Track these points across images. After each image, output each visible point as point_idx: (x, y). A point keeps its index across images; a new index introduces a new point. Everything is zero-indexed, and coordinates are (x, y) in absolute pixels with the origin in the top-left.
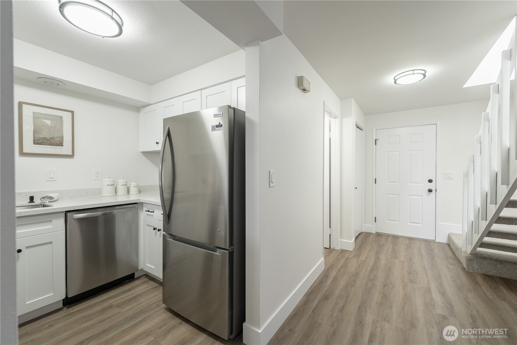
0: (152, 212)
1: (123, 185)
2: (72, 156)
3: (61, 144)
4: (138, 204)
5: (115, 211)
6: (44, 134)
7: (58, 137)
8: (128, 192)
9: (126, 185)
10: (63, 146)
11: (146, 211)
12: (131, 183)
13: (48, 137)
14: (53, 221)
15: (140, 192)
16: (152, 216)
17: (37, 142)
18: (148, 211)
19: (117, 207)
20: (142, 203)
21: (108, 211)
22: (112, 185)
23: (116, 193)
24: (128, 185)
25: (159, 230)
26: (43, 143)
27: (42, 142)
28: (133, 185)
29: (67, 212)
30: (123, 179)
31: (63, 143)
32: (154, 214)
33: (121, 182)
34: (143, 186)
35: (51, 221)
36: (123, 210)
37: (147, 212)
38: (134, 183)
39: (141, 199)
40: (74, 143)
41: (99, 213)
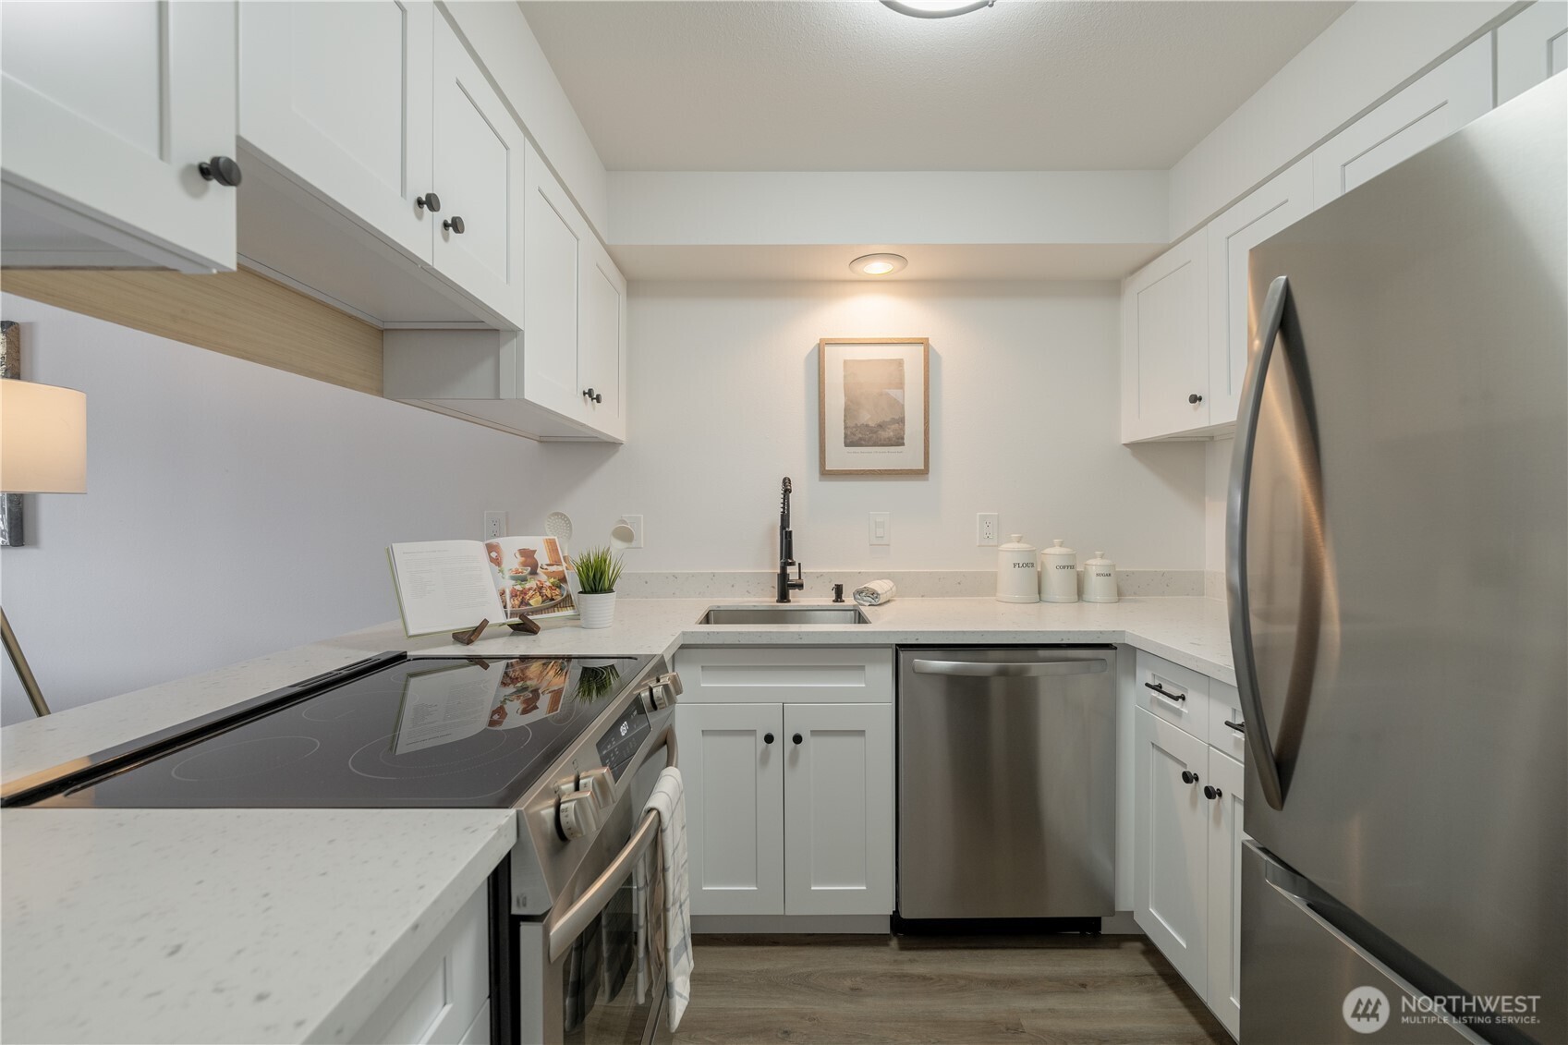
0: (1176, 699)
1: (1064, 567)
2: (922, 473)
3: (899, 441)
4: (1116, 648)
5: (1037, 668)
6: (867, 417)
7: (894, 421)
8: (1080, 593)
9: (1072, 567)
10: (903, 444)
11: (1147, 685)
12: (1089, 562)
13: (872, 424)
14: (866, 668)
15: (1120, 594)
16: (1178, 713)
17: (850, 442)
18: (1158, 688)
19: (1042, 653)
20: (1131, 651)
21: (1015, 663)
22: (1027, 565)
23: (1039, 593)
24: (1079, 569)
25: (1211, 793)
26: (863, 442)
27: (860, 439)
28: (1095, 565)
29: (901, 647)
30: (1061, 546)
31: (905, 437)
32: (1184, 710)
33: (1054, 554)
34: (1133, 573)
35: (862, 668)
36: (1061, 668)
37: (1155, 694)
38: (1098, 561)
39: (1129, 629)
40: (928, 433)
41: (985, 666)
